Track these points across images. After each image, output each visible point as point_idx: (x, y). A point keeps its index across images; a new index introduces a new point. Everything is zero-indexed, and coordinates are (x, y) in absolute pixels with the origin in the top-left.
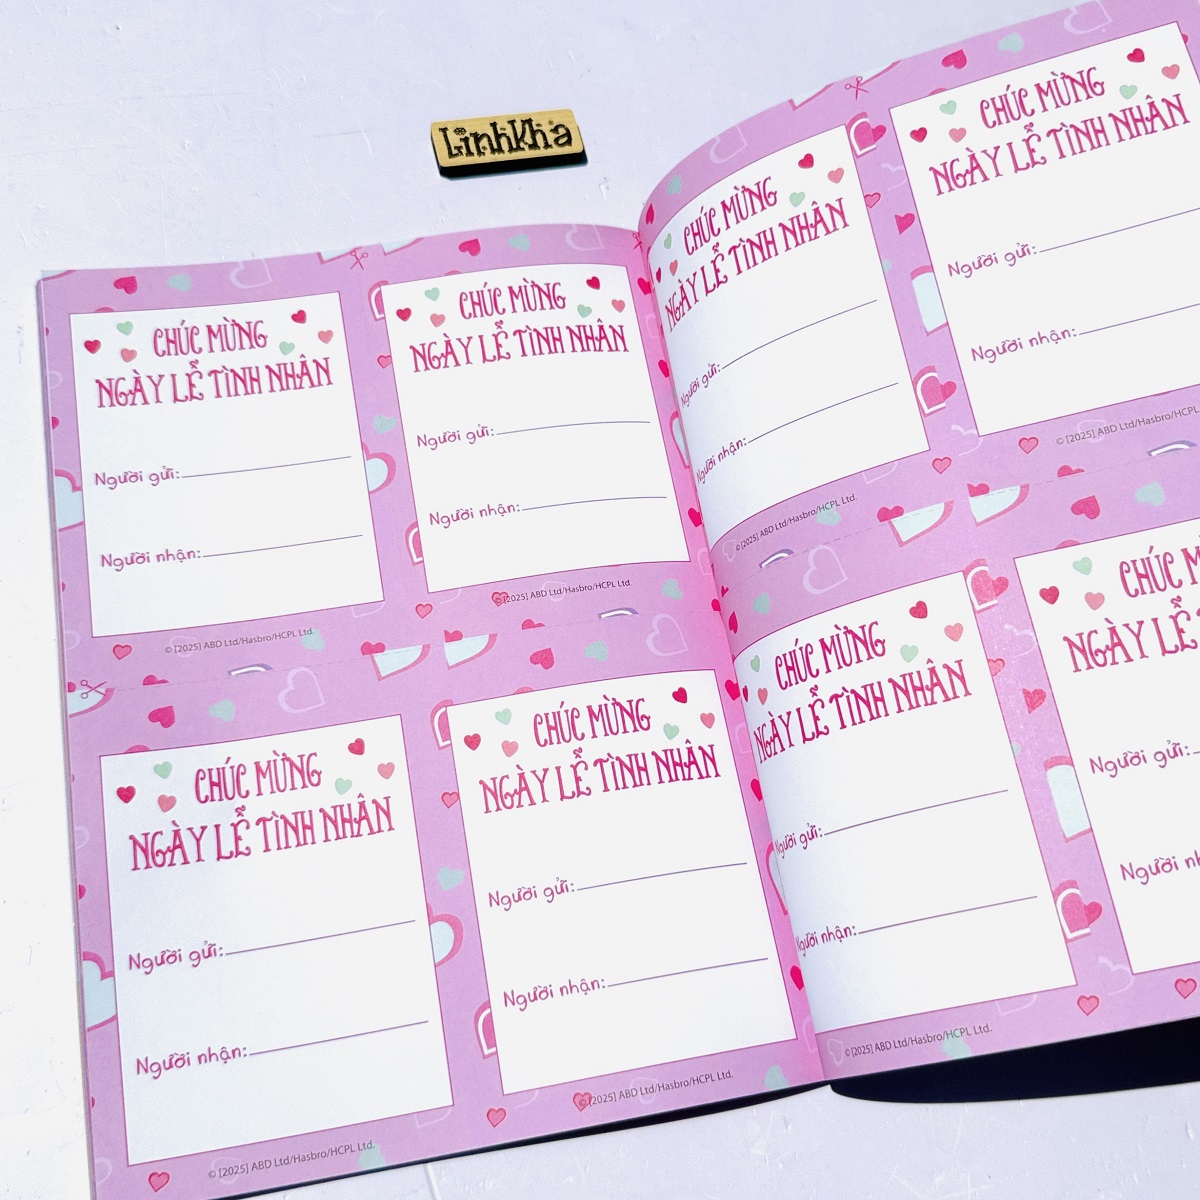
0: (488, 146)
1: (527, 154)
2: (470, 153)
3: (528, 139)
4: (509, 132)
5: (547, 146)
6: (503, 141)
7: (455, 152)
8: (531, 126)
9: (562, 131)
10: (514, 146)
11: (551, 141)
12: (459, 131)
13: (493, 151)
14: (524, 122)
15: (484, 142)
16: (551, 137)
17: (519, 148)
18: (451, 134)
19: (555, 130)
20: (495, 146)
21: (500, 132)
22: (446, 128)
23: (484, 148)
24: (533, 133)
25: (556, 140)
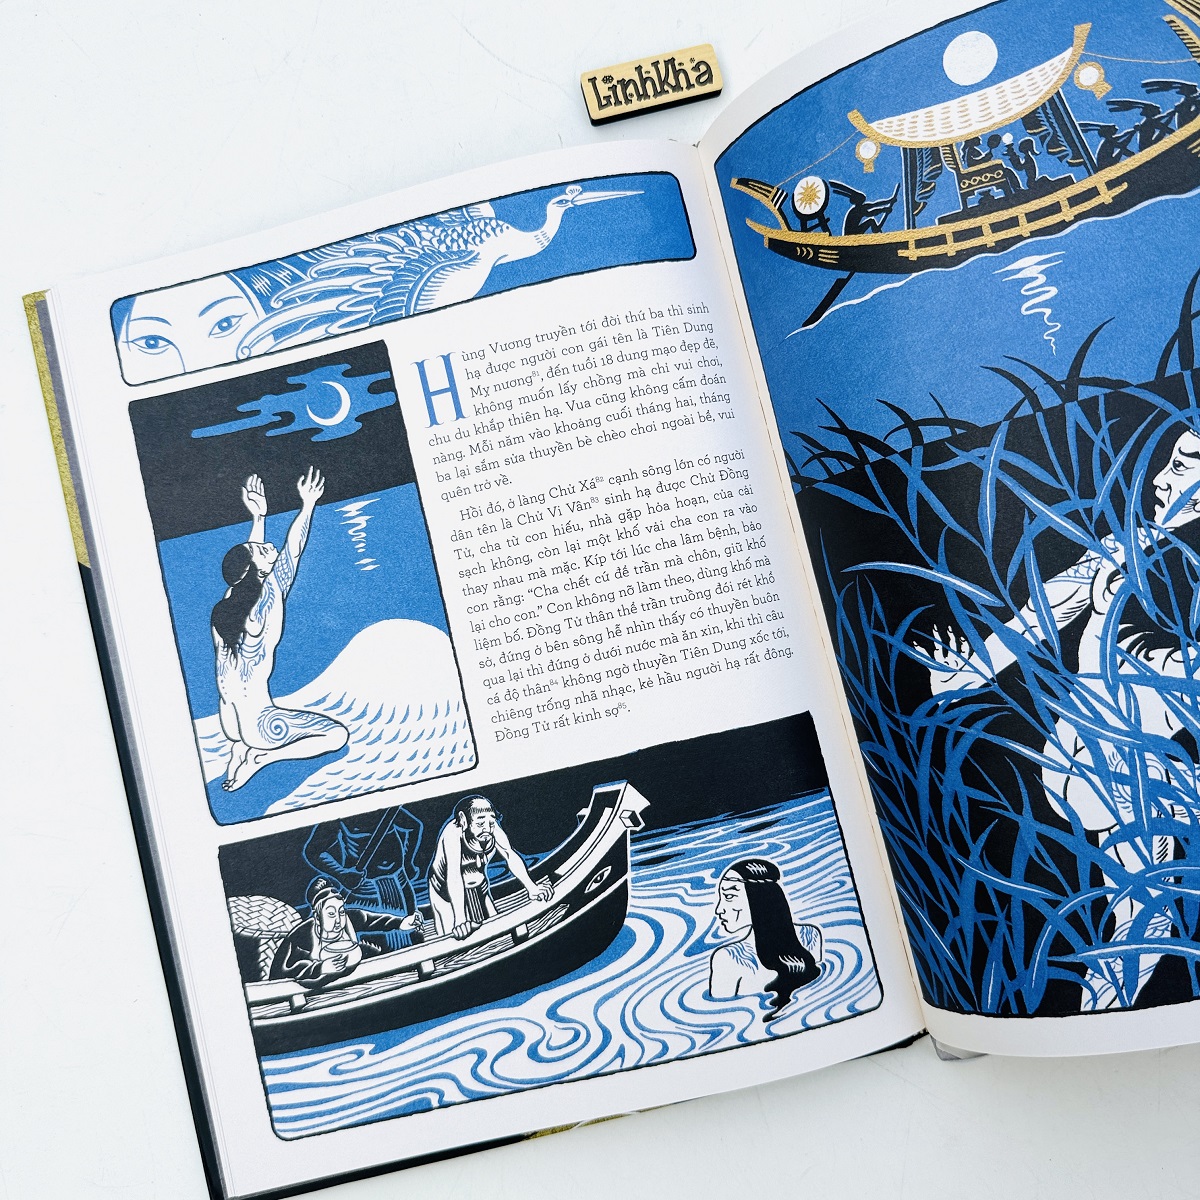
0: (634, 93)
1: (672, 96)
2: (618, 102)
3: (672, 80)
4: (653, 75)
5: (690, 86)
6: (649, 85)
7: (604, 102)
8: (673, 66)
9: (703, 68)
10: (659, 90)
11: (693, 81)
12: (607, 79)
13: (640, 97)
14: (666, 63)
15: (631, 89)
16: (693, 76)
17: (664, 92)
18: (599, 83)
19: (696, 68)
20: (641, 93)
21: (645, 76)
22: (595, 78)
23: (631, 95)
24: (676, 73)
25: (699, 77)
